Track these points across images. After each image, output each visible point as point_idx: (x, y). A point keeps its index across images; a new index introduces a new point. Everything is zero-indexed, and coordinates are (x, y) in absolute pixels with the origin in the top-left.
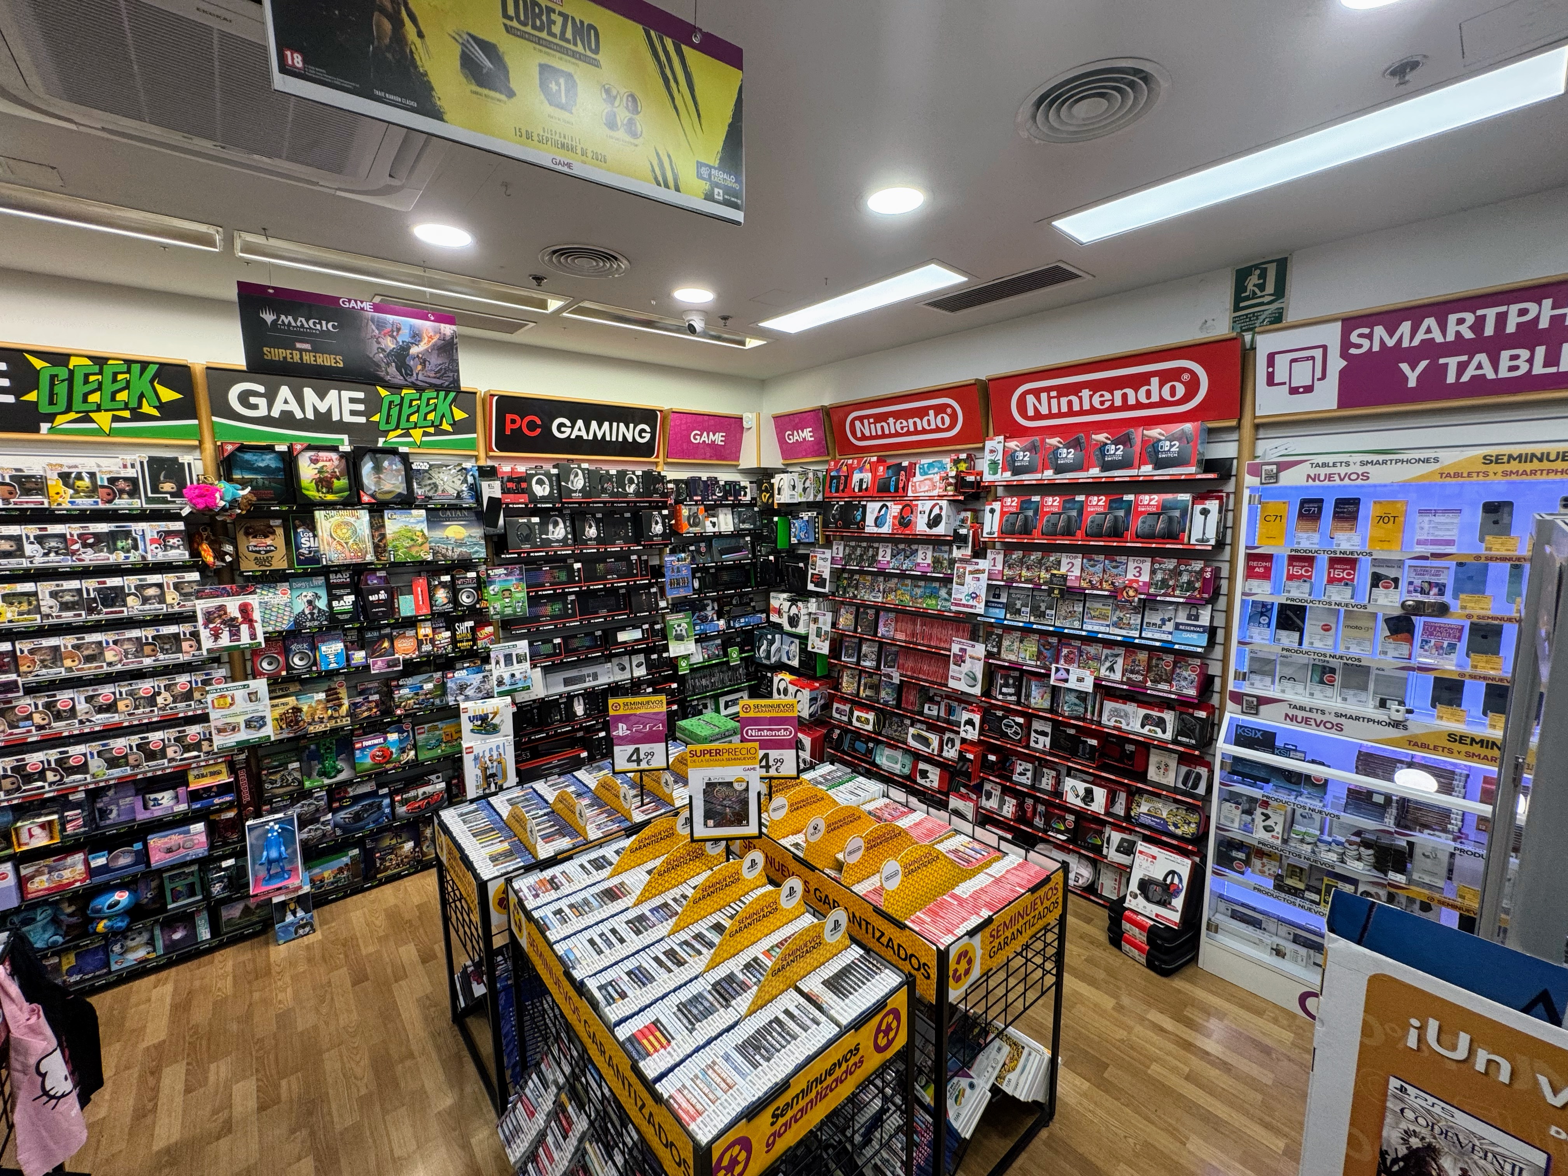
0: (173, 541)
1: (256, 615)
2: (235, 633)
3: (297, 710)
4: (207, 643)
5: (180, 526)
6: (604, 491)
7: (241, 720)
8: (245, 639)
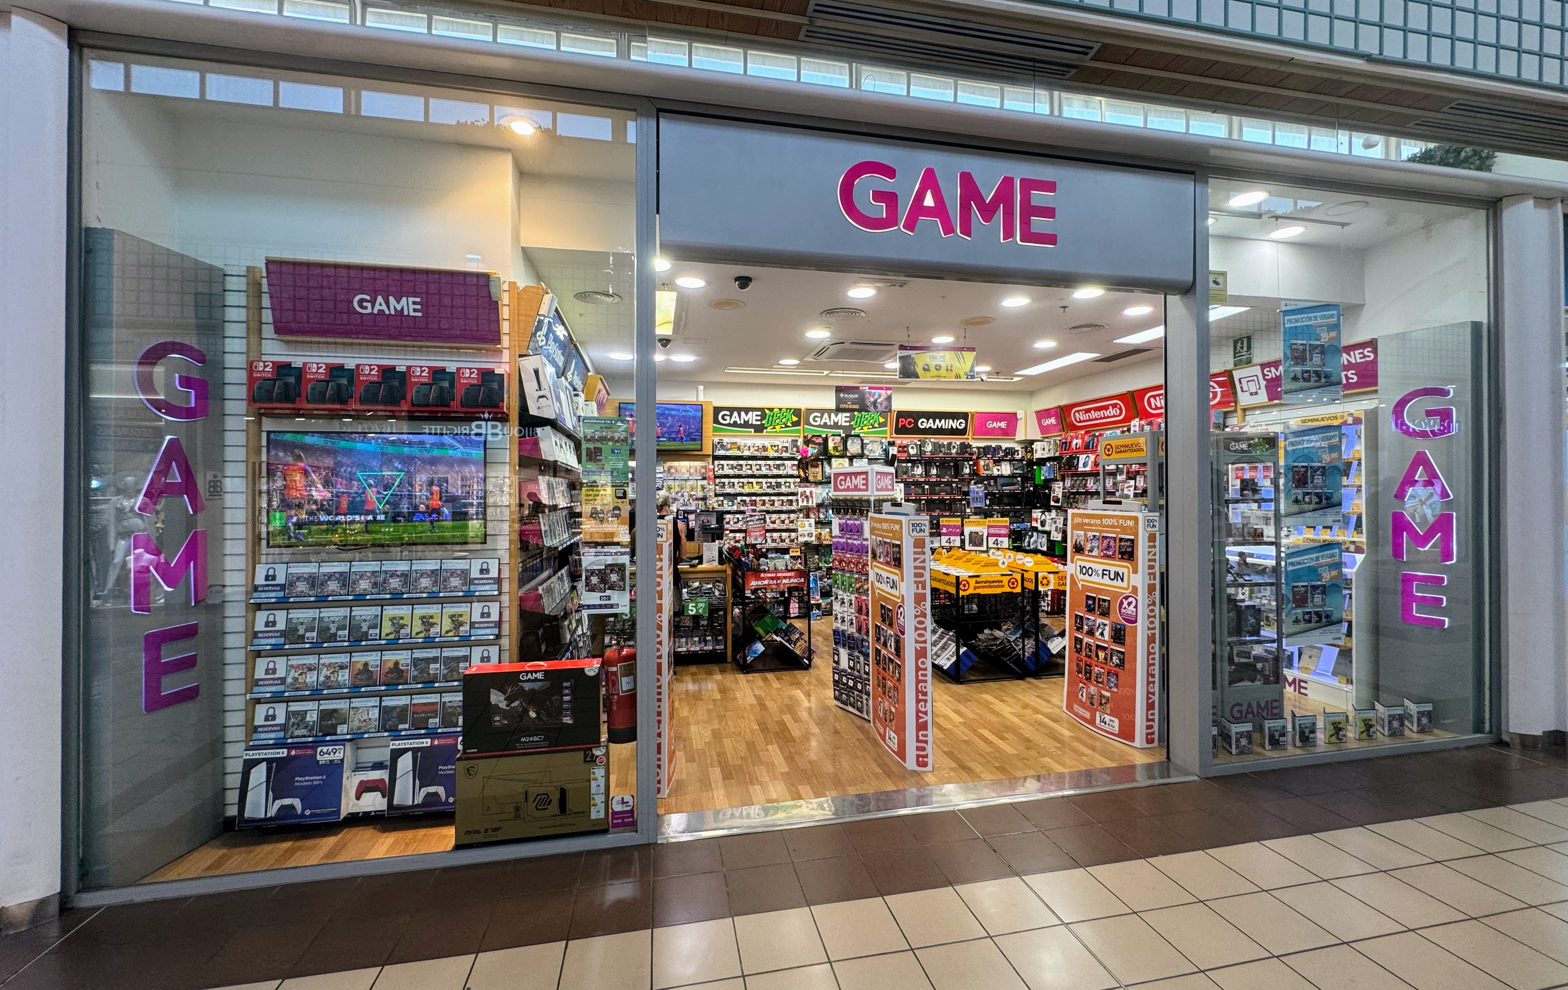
0: (795, 468)
1: (814, 495)
2: (808, 501)
3: (820, 534)
4: (800, 504)
5: (796, 462)
6: (941, 452)
7: (806, 533)
8: (810, 504)
